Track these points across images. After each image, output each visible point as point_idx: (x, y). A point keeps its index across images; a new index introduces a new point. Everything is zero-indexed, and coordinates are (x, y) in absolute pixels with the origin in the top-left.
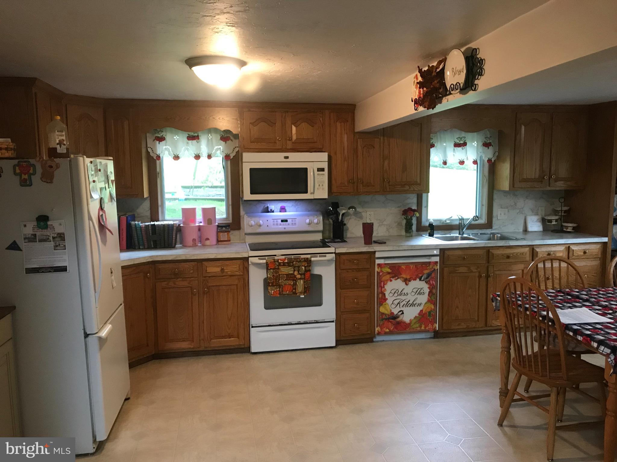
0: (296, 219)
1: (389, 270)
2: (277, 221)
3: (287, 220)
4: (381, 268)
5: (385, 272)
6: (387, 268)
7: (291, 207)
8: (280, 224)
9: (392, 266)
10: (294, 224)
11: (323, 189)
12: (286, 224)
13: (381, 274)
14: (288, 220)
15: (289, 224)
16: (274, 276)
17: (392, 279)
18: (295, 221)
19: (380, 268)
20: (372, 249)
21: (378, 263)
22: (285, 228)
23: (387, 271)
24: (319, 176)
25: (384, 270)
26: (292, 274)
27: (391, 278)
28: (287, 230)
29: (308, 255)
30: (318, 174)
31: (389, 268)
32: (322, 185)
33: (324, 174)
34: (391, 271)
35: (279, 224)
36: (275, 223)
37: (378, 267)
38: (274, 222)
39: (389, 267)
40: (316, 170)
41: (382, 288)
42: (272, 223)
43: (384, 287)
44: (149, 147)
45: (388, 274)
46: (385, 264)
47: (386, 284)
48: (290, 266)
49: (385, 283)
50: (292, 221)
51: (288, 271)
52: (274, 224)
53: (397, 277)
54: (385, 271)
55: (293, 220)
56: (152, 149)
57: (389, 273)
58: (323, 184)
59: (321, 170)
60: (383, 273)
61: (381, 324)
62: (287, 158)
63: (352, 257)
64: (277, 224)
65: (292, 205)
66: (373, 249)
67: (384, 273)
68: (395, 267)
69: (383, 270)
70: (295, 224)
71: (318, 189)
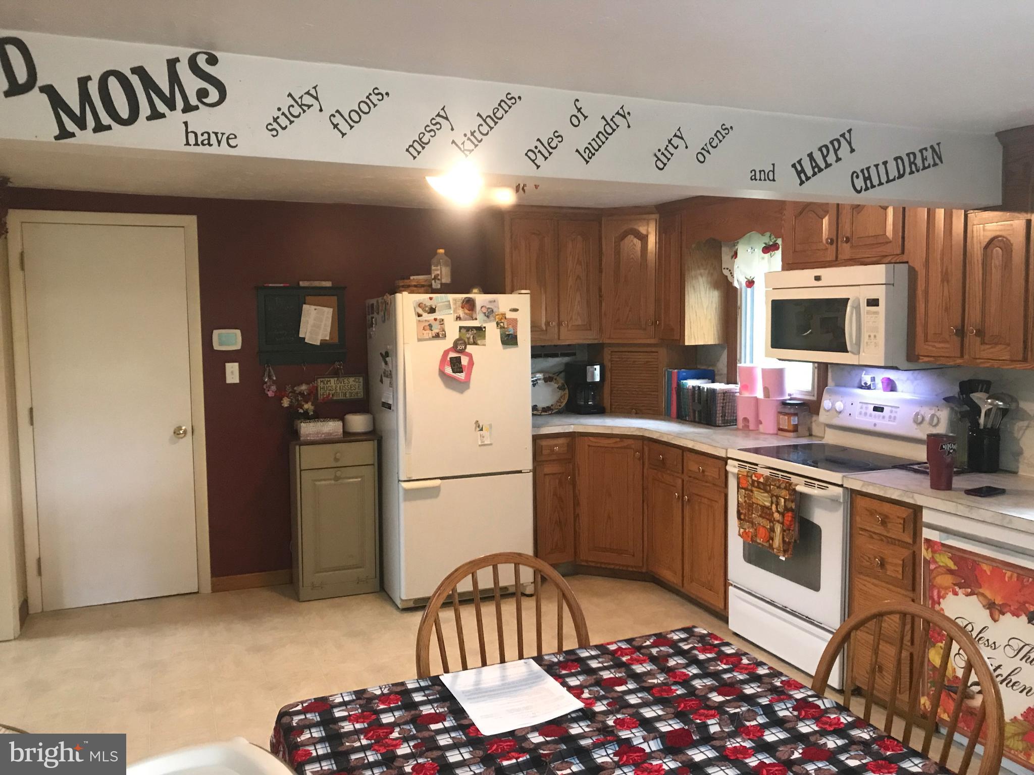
0: (898, 407)
1: (952, 566)
2: (867, 408)
3: (883, 408)
4: (934, 552)
5: (942, 564)
6: (946, 557)
7: (906, 381)
8: (871, 415)
9: (959, 556)
10: (892, 419)
11: (876, 345)
12: (879, 416)
13: (932, 567)
14: (885, 408)
15: (884, 417)
16: (745, 501)
17: (957, 589)
18: (896, 412)
19: (930, 550)
20: (909, 497)
21: (926, 537)
22: (875, 425)
23: (947, 566)
24: (869, 316)
25: (938, 557)
26: (767, 508)
27: (955, 585)
28: (878, 429)
29: (801, 478)
30: (868, 313)
31: (950, 558)
32: (875, 336)
33: (876, 313)
34: (956, 568)
35: (868, 414)
36: (863, 411)
37: (926, 547)
38: (862, 408)
39: (950, 554)
40: (863, 303)
41: (934, 603)
42: (858, 410)
43: (939, 603)
44: (724, 269)
45: (946, 574)
46: (943, 545)
47: (944, 598)
48: (766, 491)
49: (941, 595)
50: (891, 412)
51: (764, 500)
52: (860, 413)
53: (969, 590)
54: (942, 562)
55: (894, 409)
56: (730, 271)
57: (950, 572)
58: (877, 334)
59: (873, 303)
60: (937, 565)
61: (931, 693)
62: (818, 278)
63: (876, 504)
64: (866, 414)
65: (908, 379)
66: (913, 497)
67: (940, 566)
68: (965, 559)
69: (938, 560)
70: (895, 418)
71: (867, 343)
